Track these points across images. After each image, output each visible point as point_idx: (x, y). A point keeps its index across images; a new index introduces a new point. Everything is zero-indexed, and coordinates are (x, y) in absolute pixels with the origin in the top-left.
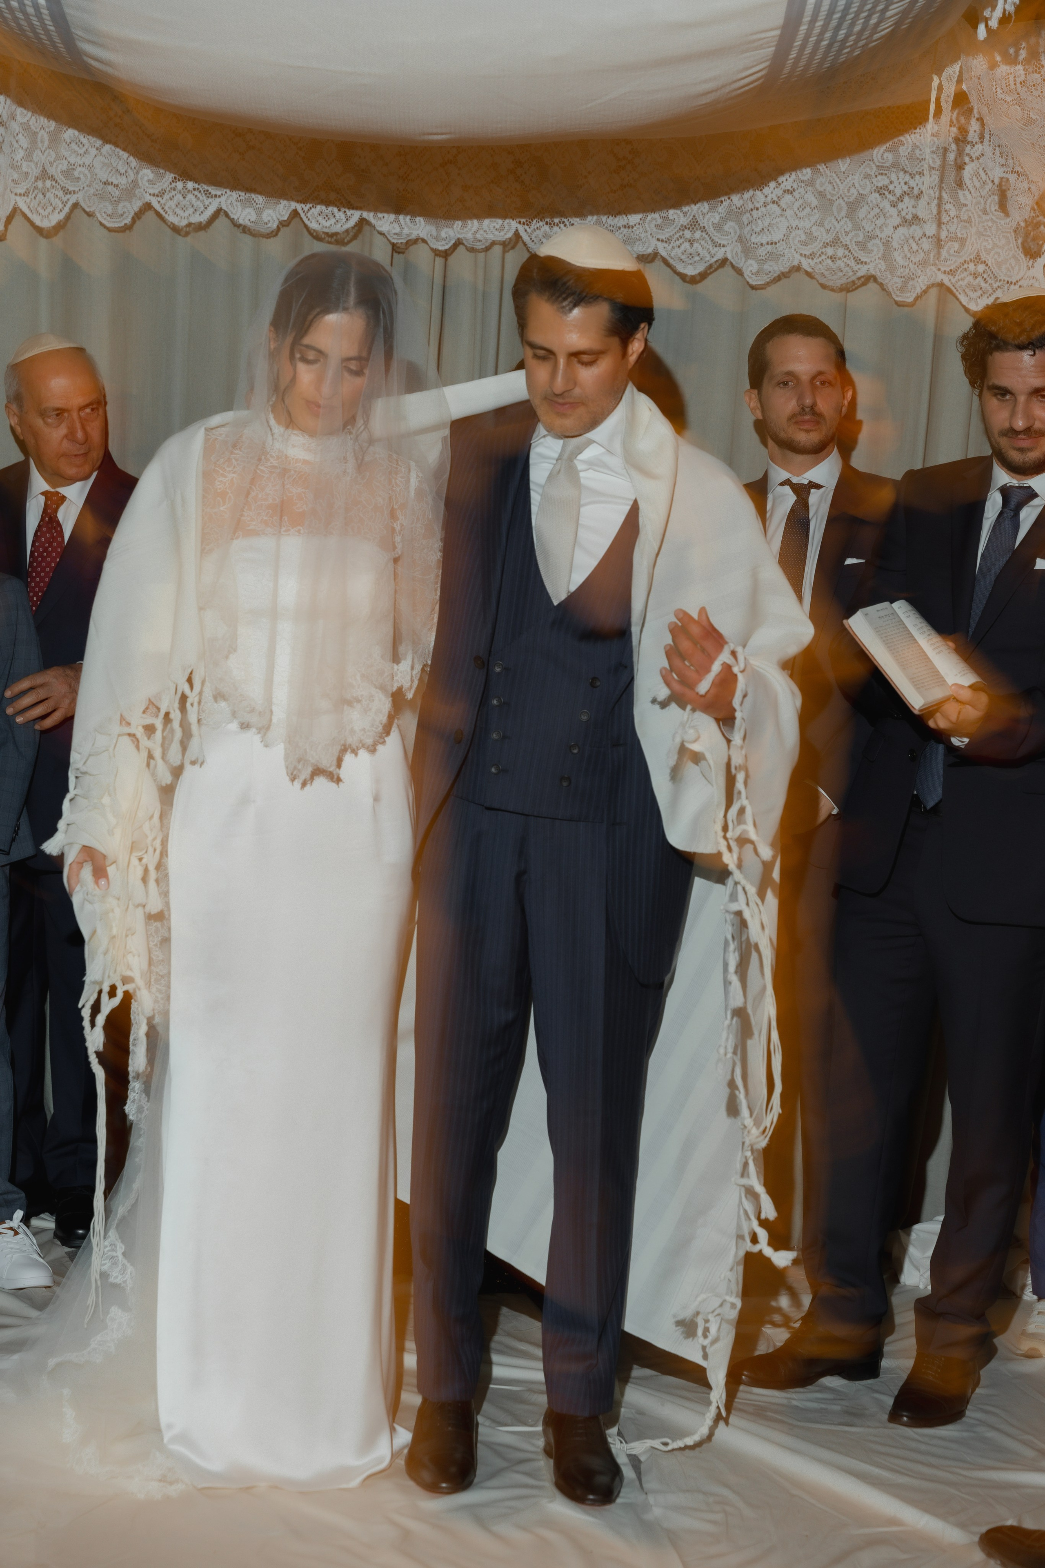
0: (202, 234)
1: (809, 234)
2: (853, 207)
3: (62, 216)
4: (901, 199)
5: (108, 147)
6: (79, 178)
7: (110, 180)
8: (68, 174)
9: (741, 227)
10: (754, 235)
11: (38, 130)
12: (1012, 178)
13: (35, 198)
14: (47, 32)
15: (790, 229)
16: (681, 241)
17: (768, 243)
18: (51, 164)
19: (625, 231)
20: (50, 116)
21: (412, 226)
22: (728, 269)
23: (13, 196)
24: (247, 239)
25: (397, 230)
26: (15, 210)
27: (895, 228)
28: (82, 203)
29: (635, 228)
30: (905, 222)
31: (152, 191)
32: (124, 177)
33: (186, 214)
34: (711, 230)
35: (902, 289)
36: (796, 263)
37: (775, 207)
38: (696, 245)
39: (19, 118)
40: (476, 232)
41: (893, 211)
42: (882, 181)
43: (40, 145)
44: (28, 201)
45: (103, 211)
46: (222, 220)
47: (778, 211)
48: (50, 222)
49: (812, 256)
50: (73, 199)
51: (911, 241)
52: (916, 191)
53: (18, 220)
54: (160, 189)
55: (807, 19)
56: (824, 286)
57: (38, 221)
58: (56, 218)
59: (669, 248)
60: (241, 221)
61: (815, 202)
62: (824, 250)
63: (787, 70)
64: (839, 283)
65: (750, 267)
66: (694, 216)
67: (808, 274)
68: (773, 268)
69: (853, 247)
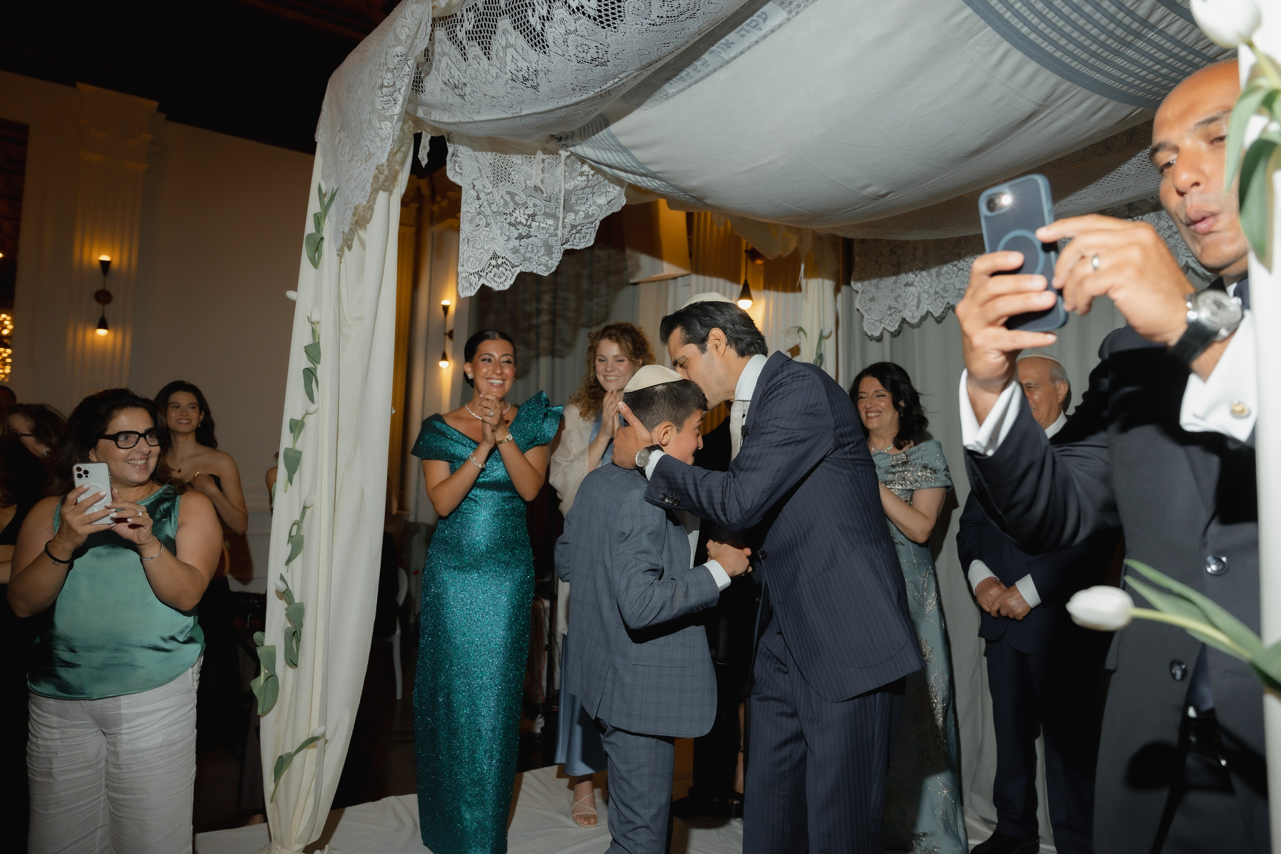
23: (926, 306)
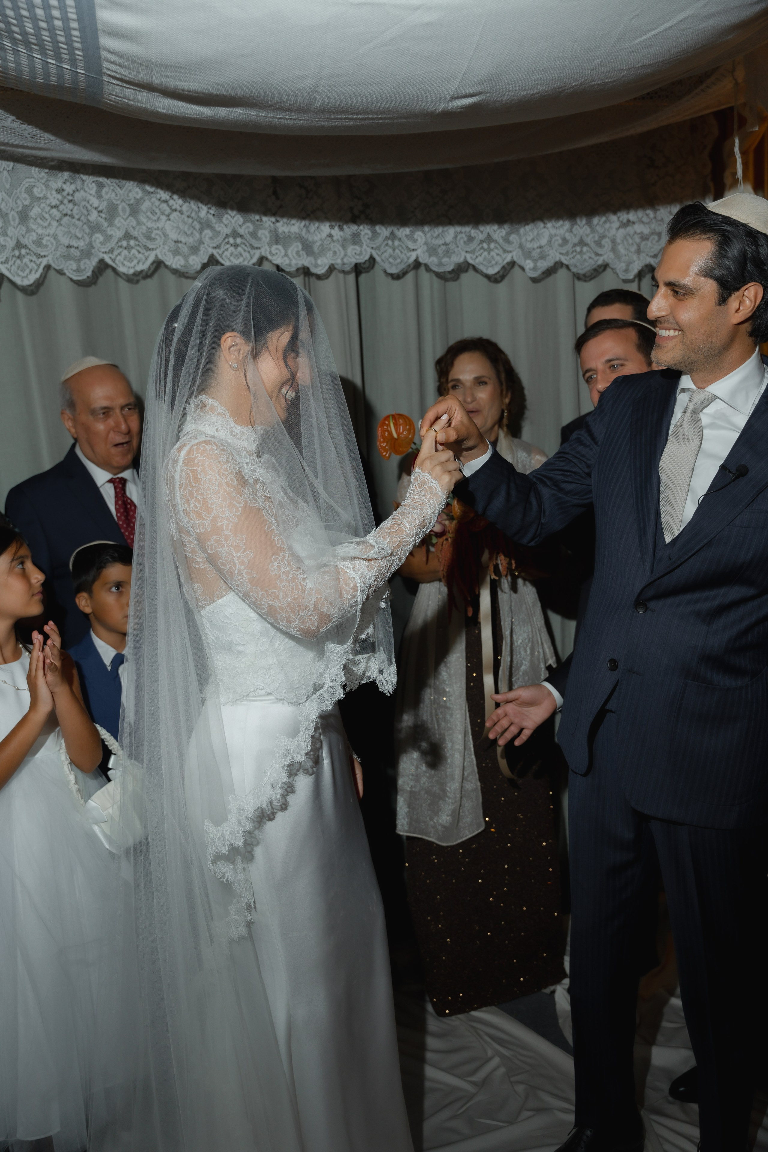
1: (564, 239)
3: (38, 275)
6: (47, 246)
7: (71, 244)
8: (38, 242)
10: (528, 243)
11: (9, 211)
13: (14, 264)
15: (550, 236)
16: (482, 251)
17: (538, 247)
18: (23, 236)
19: (444, 248)
21: (297, 257)
22: (514, 269)
25: (287, 262)
27: (618, 229)
28: (53, 265)
29: (450, 245)
31: (104, 250)
32: (82, 240)
33: (132, 264)
34: (501, 241)
35: (627, 271)
36: (557, 259)
38: (492, 253)
40: (342, 259)
43: (12, 222)
44: (9, 267)
45: (70, 268)
48: (29, 280)
49: (567, 254)
50: (44, 262)
51: (628, 237)
54: (110, 248)
56: (576, 275)
57: (19, 282)
58: (33, 277)
59: (474, 257)
60: (174, 266)
62: (574, 249)
64: (585, 270)
65: (528, 266)
66: (488, 234)
67: (566, 267)
68: (544, 265)
69: (593, 245)
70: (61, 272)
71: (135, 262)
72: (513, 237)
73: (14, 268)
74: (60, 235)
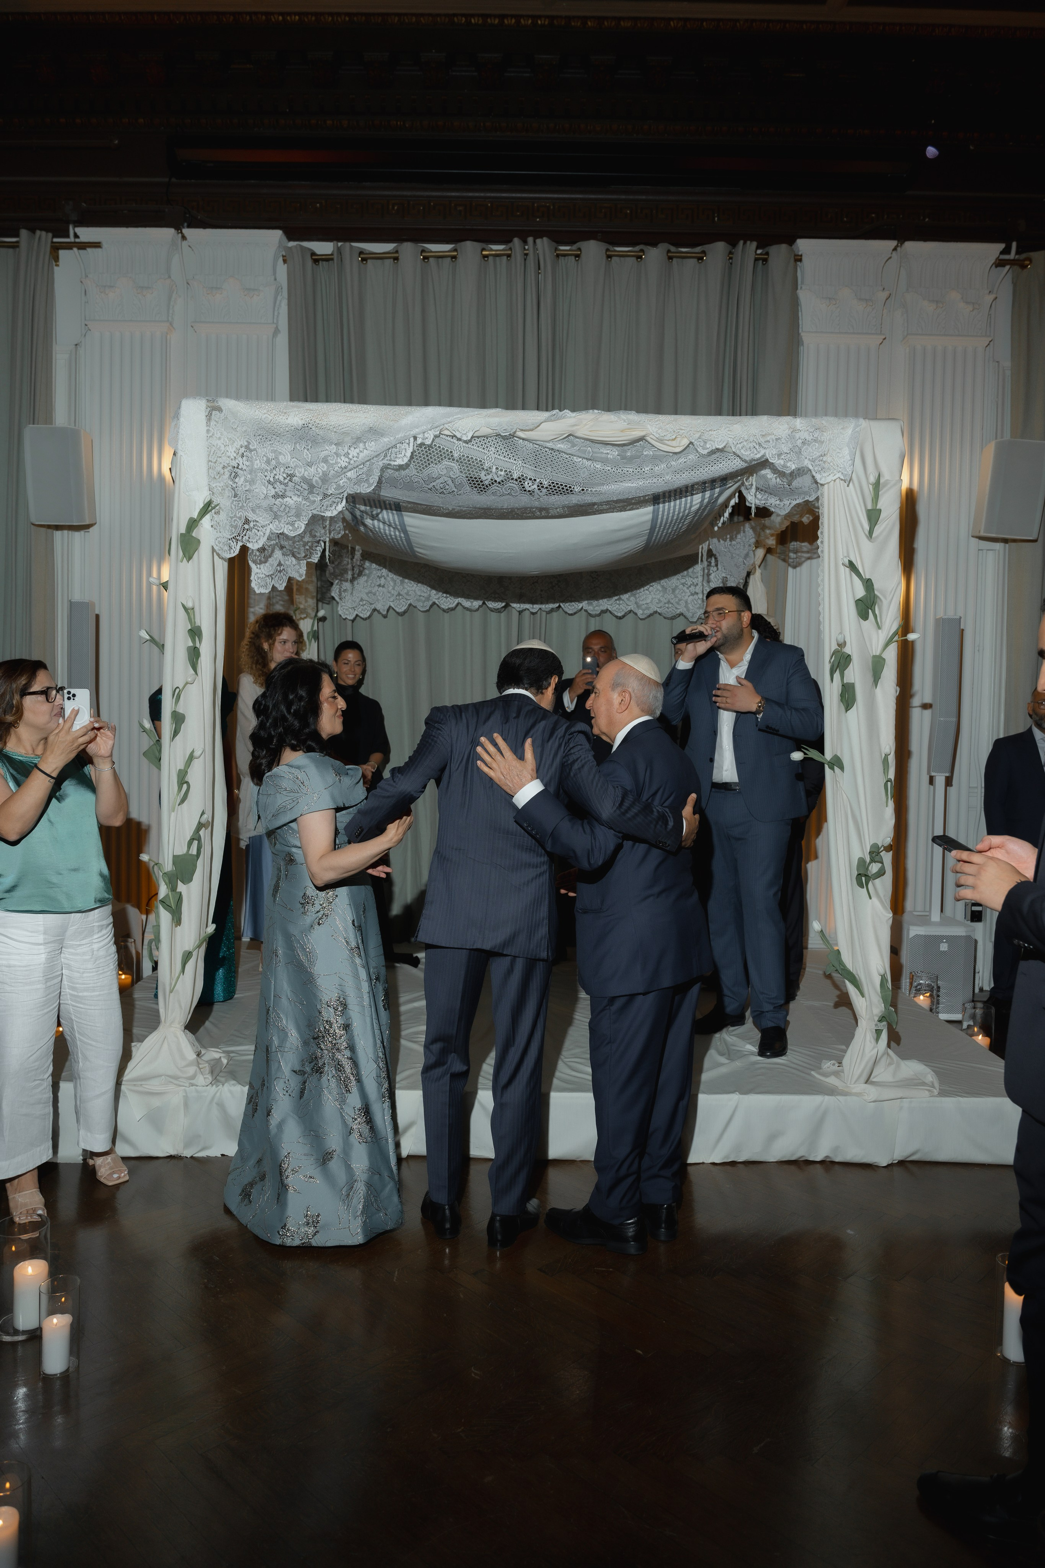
0: (453, 611)
1: (659, 600)
2: (674, 590)
3: (406, 608)
4: (690, 586)
5: (419, 585)
6: (411, 595)
7: (421, 595)
8: (407, 594)
9: (636, 599)
10: (641, 602)
11: (396, 580)
12: (728, 577)
14: (404, 545)
15: (653, 598)
16: (616, 605)
17: (645, 604)
18: (401, 591)
20: (400, 576)
21: (525, 606)
22: (632, 613)
23: (389, 602)
24: (468, 612)
25: (519, 608)
26: (390, 607)
27: (689, 596)
28: (413, 604)
30: (692, 594)
31: (435, 598)
32: (426, 594)
33: (447, 605)
34: (626, 600)
35: (692, 617)
36: (655, 610)
37: (647, 592)
38: (622, 607)
39: (390, 576)
41: (688, 591)
42: (683, 581)
43: (397, 585)
45: (419, 605)
46: (459, 607)
47: (648, 593)
48: (402, 610)
49: (661, 607)
50: (409, 602)
52: (695, 584)
53: (391, 610)
54: (438, 597)
55: (658, 526)
56: (665, 618)
57: (397, 610)
58: (404, 609)
60: (465, 607)
61: (661, 589)
62: (665, 605)
63: (651, 544)
64: (670, 616)
65: (639, 612)
66: (622, 598)
67: (659, 614)
68: (648, 612)
69: (674, 603)
70: (415, 607)
71: (449, 603)
72: (632, 598)
73: (396, 604)
74: (417, 590)
